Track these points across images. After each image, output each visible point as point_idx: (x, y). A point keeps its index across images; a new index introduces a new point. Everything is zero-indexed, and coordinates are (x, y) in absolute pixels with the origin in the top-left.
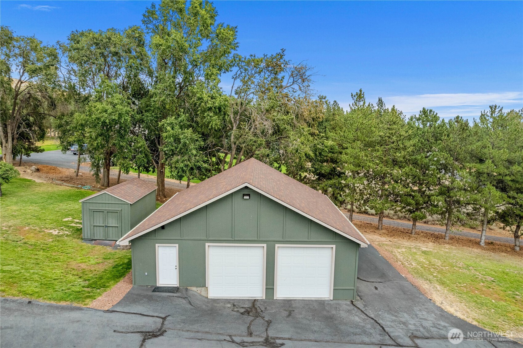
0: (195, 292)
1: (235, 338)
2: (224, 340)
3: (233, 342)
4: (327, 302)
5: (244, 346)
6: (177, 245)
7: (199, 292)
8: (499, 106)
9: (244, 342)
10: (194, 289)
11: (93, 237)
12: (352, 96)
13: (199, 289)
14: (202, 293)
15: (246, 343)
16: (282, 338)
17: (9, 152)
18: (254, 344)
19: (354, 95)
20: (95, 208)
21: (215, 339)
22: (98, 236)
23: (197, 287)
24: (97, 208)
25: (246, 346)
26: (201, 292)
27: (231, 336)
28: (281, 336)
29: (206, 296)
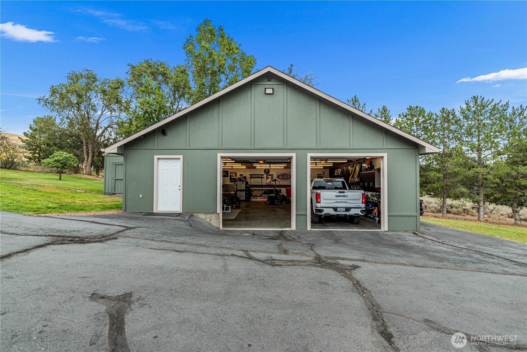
0: (203, 220)
1: (253, 254)
2: (232, 255)
3: (249, 258)
4: (382, 233)
5: (275, 265)
6: (181, 157)
7: (208, 220)
8: (481, 97)
9: (274, 260)
10: (202, 216)
11: (114, 190)
12: (348, 101)
13: (208, 216)
14: (212, 221)
15: (278, 262)
16: (347, 258)
17: (89, 164)
18: (295, 263)
19: (350, 100)
20: (118, 162)
21: (214, 252)
22: (119, 190)
23: (206, 213)
24: (119, 162)
25: (277, 265)
26: (210, 220)
27: (247, 251)
28: (343, 256)
29: (217, 226)
